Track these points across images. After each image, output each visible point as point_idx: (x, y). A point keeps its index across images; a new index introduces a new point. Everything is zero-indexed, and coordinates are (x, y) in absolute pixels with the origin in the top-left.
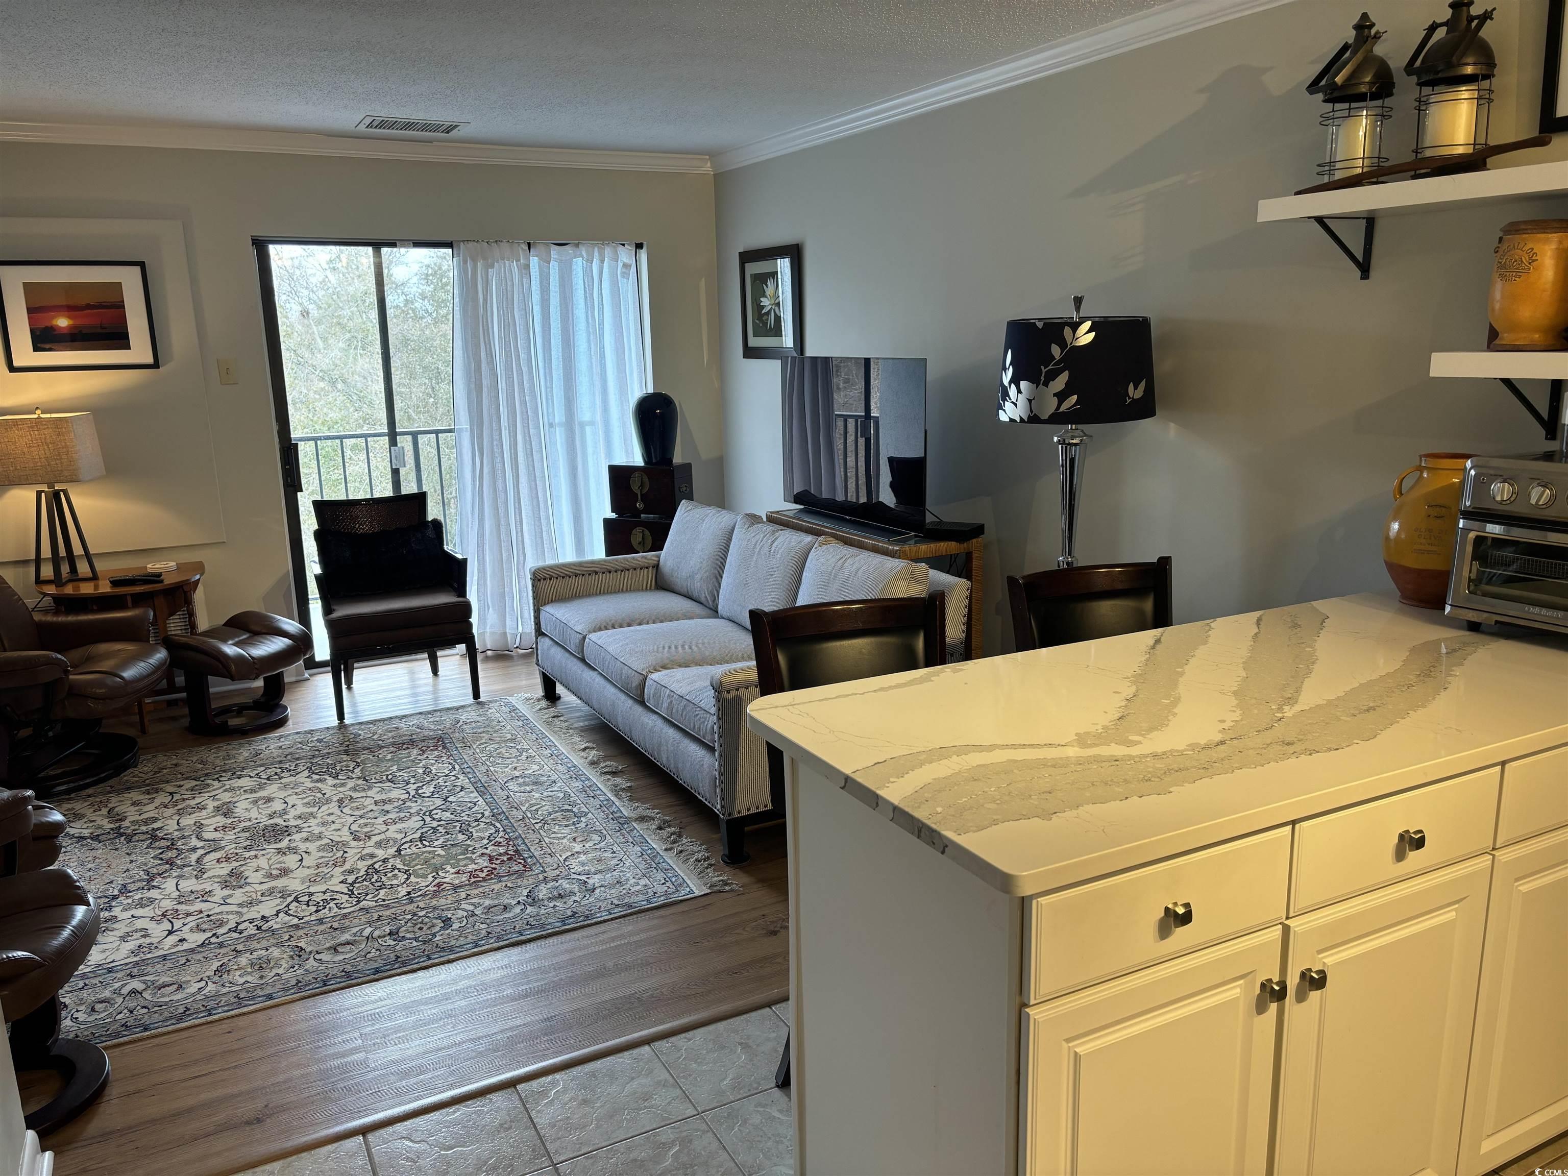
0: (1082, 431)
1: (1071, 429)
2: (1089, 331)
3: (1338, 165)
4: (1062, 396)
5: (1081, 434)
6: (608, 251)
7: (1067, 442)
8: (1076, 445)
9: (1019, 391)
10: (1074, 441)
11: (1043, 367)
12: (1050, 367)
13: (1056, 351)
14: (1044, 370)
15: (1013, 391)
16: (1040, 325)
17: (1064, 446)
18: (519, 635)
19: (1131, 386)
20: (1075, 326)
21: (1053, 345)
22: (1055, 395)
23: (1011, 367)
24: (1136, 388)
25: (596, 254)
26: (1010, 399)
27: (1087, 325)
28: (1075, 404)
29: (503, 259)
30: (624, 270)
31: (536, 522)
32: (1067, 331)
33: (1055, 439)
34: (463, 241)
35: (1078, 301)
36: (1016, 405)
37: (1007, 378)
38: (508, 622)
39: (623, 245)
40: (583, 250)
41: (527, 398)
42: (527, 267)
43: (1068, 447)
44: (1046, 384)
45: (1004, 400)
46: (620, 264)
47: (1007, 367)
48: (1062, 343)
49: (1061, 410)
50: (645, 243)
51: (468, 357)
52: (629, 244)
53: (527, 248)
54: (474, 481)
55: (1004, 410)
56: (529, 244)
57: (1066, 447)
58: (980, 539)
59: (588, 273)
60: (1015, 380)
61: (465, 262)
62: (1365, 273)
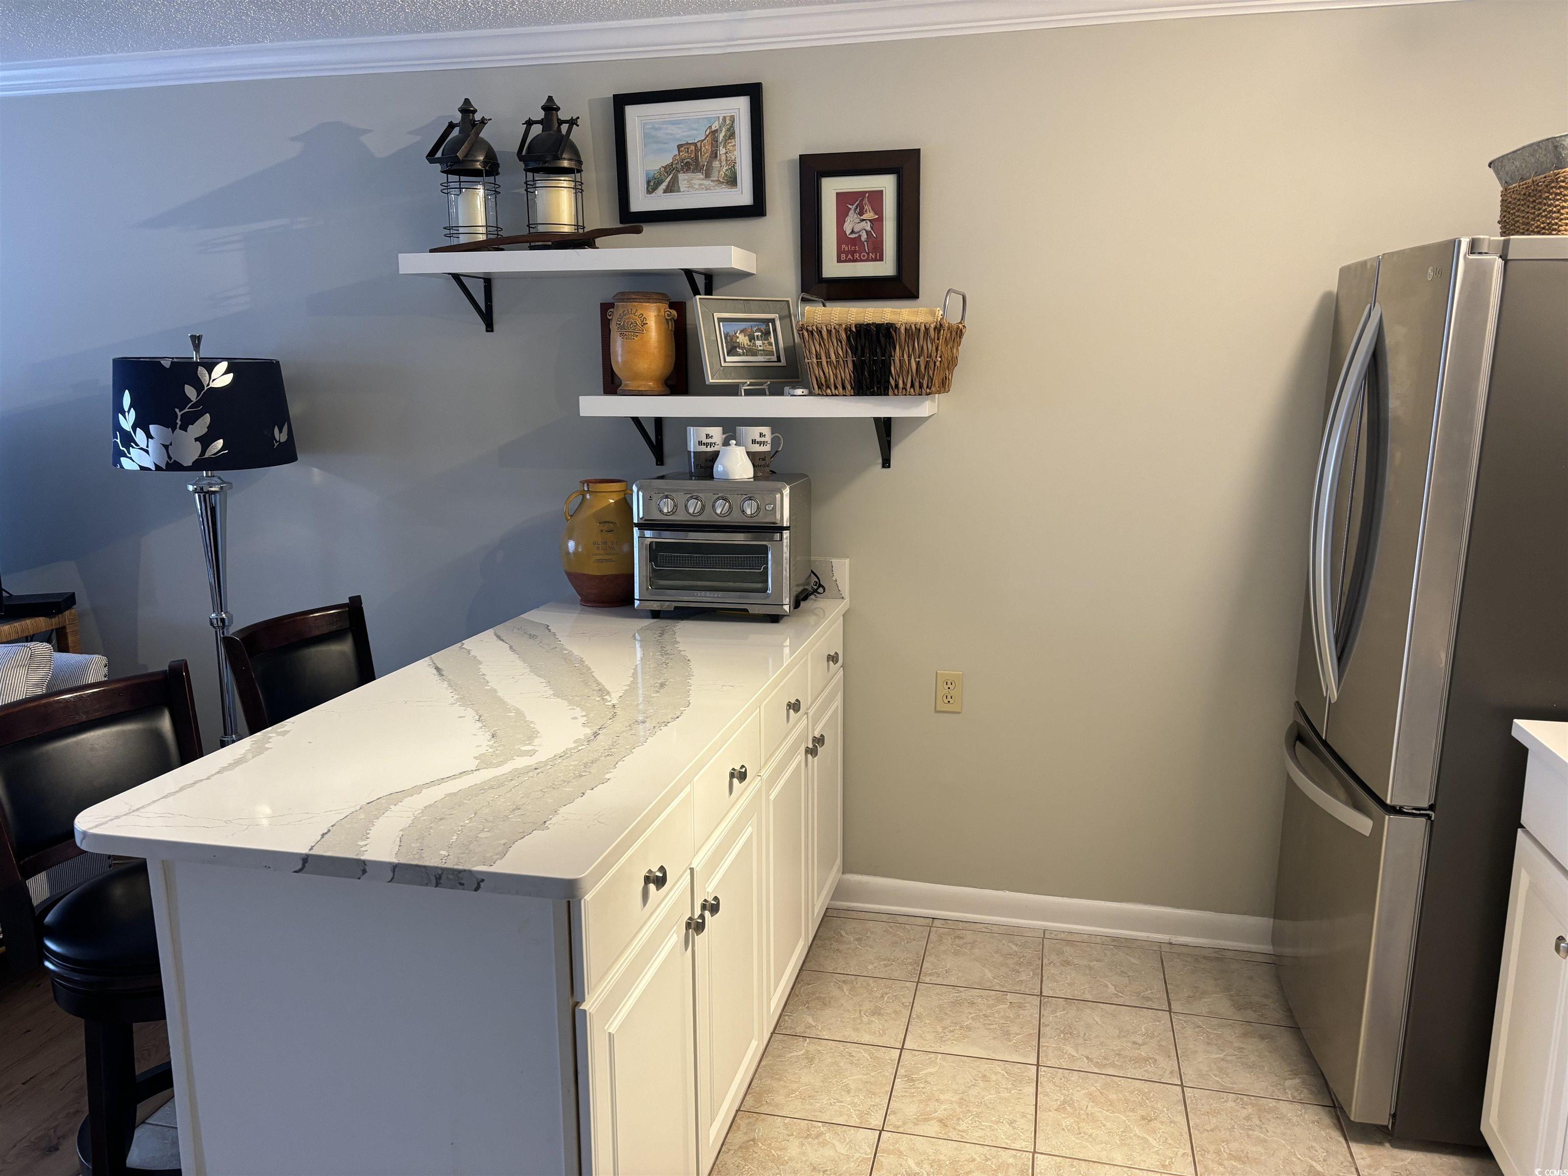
0: (220, 478)
1: (207, 476)
2: (227, 372)
3: (461, 230)
4: (205, 441)
5: (219, 481)
7: (205, 490)
8: (214, 492)
9: (149, 436)
10: (213, 489)
11: (177, 410)
12: (186, 410)
13: (191, 392)
14: (179, 414)
15: (140, 436)
16: (167, 364)
17: (202, 495)
19: (276, 430)
20: (210, 366)
21: (186, 385)
22: (196, 439)
23: (132, 411)
24: (280, 432)
26: (137, 445)
27: (223, 366)
28: (223, 449)
32: (202, 372)
33: (191, 488)
35: (196, 341)
36: (147, 452)
37: (127, 422)
43: (207, 496)
44: (184, 428)
45: (128, 447)
47: (126, 409)
48: (198, 384)
49: (207, 455)
55: (131, 458)
57: (205, 496)
58: (73, 611)
60: (141, 423)
62: (490, 327)
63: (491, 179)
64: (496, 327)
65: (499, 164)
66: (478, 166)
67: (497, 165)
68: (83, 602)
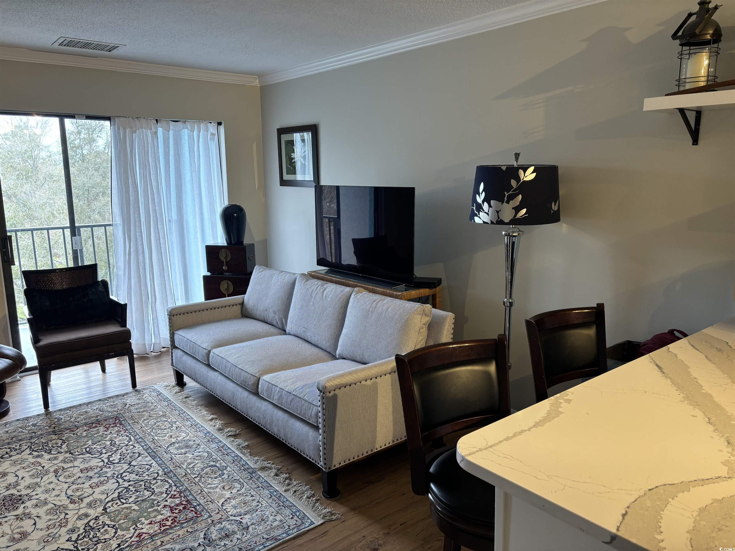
0: (518, 229)
1: (512, 227)
2: (533, 172)
3: (687, 80)
4: (517, 209)
5: (518, 230)
6: (202, 126)
7: (511, 235)
8: (515, 236)
9: (490, 206)
10: (515, 234)
11: (506, 193)
12: (510, 193)
13: (513, 183)
14: (506, 195)
15: (486, 206)
16: (504, 168)
17: (508, 237)
18: (153, 344)
19: (553, 204)
20: (525, 170)
21: (512, 180)
22: (513, 208)
23: (484, 193)
24: (555, 205)
25: (196, 127)
26: (484, 210)
27: (532, 169)
28: (525, 214)
29: (142, 128)
30: (211, 137)
31: (162, 279)
32: (521, 172)
33: (504, 233)
34: (117, 117)
35: (517, 156)
36: (488, 214)
37: (480, 199)
38: (146, 337)
39: (211, 123)
40: (188, 125)
41: (157, 208)
42: (156, 133)
43: (511, 237)
44: (508, 202)
45: (479, 211)
46: (209, 134)
47: (481, 191)
48: (518, 179)
49: (517, 217)
50: (223, 122)
51: (121, 184)
52: (214, 122)
53: (156, 122)
54: (125, 255)
55: (479, 217)
56: (157, 121)
57: (510, 238)
58: (440, 287)
59: (191, 138)
60: (486, 200)
61: (119, 129)
62: (695, 142)
63: (716, 45)
64: (700, 142)
65: (722, 34)
66: (708, 37)
67: (721, 35)
68: (444, 283)
